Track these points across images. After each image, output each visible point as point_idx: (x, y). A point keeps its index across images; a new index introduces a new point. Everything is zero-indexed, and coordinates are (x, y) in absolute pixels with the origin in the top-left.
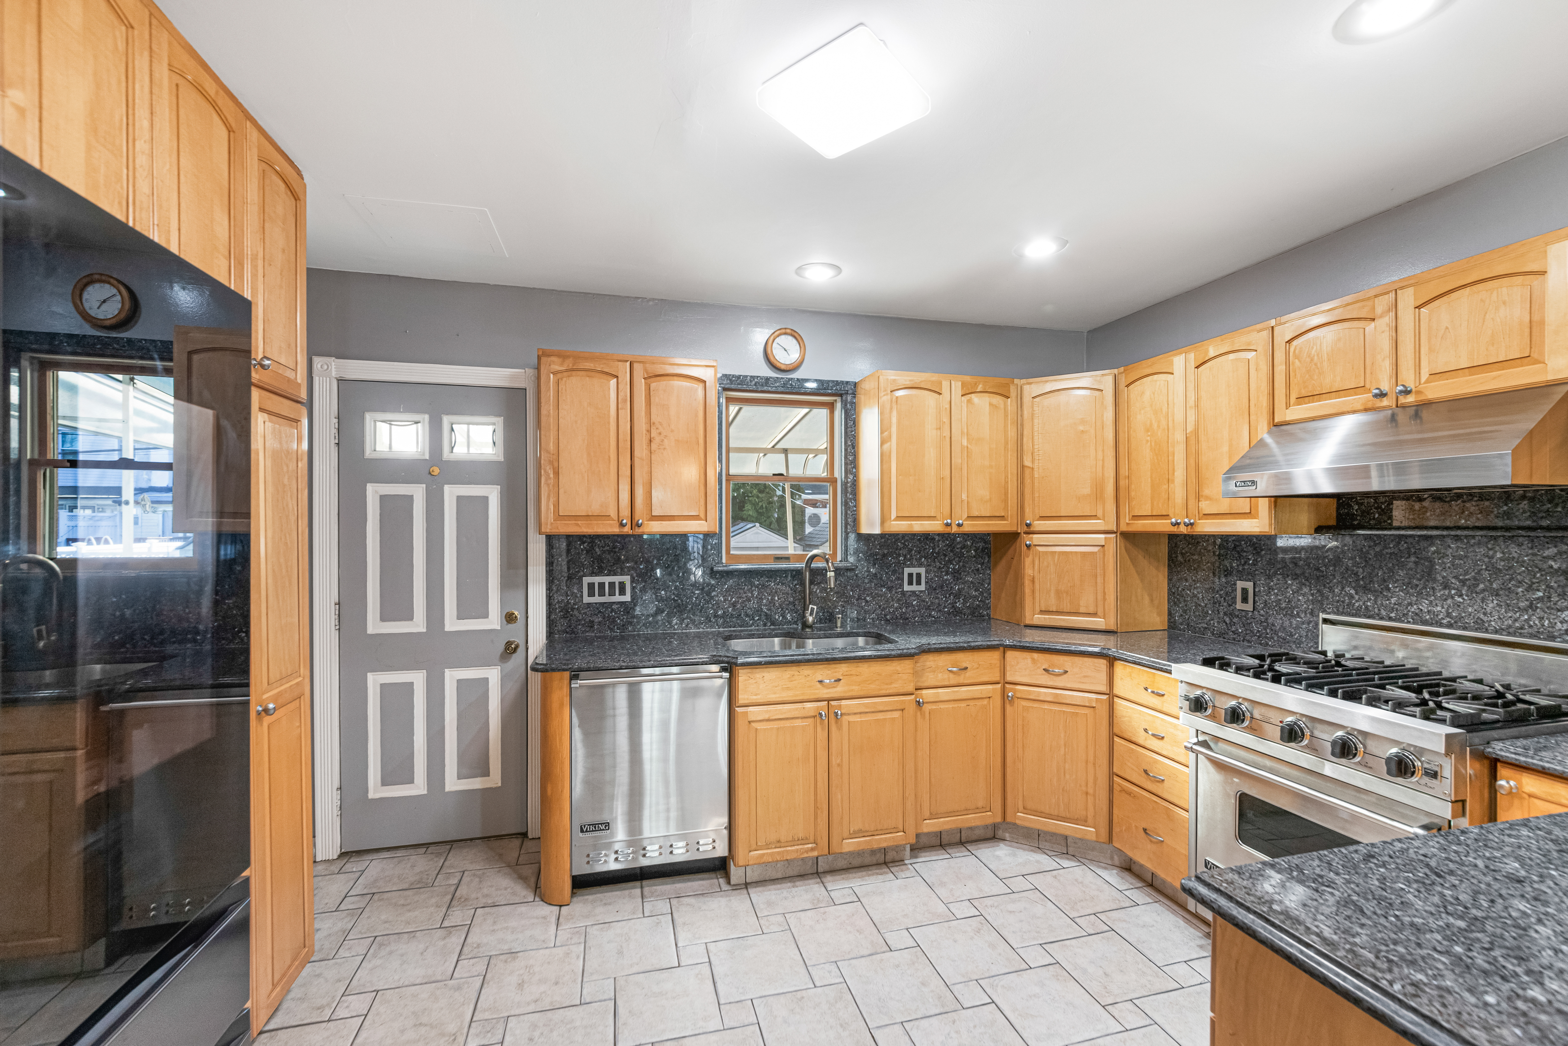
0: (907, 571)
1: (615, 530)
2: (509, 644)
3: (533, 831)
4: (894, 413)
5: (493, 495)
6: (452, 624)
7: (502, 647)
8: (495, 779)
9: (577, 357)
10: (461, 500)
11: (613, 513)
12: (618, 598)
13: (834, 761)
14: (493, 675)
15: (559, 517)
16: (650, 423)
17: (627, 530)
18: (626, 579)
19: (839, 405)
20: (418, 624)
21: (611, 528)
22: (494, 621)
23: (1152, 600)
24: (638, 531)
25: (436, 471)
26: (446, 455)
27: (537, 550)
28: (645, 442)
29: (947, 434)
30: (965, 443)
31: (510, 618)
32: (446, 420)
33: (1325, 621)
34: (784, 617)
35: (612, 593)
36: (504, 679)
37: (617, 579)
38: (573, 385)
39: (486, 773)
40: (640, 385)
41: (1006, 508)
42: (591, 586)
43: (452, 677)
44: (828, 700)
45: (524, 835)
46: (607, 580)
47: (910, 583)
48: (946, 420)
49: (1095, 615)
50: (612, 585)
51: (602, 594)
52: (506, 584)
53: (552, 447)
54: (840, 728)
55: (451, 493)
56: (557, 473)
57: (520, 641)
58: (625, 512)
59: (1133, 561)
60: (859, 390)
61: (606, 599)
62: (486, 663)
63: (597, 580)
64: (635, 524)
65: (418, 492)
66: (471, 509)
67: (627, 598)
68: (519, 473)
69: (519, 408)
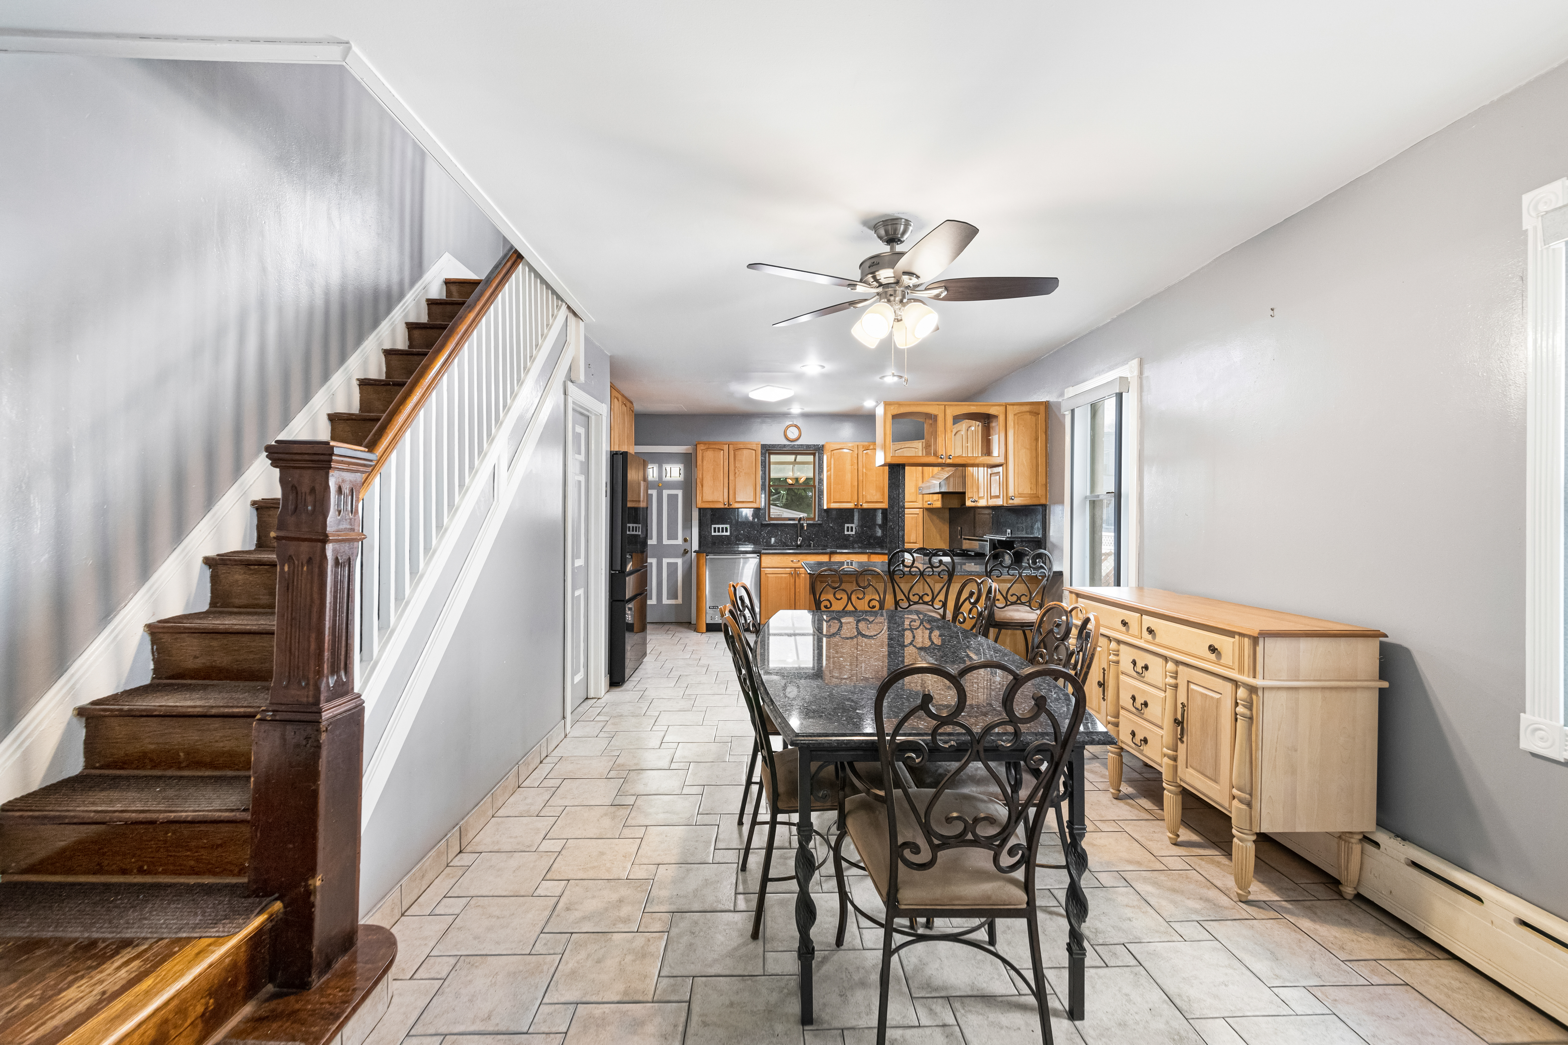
0: (846, 525)
1: (722, 506)
2: (685, 550)
3: (694, 621)
4: (832, 460)
5: (680, 493)
6: (666, 542)
7: (682, 551)
8: (680, 601)
9: (709, 443)
10: (669, 496)
11: (721, 500)
12: (725, 534)
13: (797, 590)
14: (679, 561)
15: (703, 502)
16: (735, 467)
17: (726, 506)
18: (728, 526)
19: (817, 454)
21: (721, 506)
22: (680, 541)
23: (941, 537)
24: (731, 507)
25: (660, 485)
26: (664, 479)
27: (696, 514)
28: (733, 474)
29: (856, 467)
30: (864, 471)
31: (685, 540)
32: (664, 466)
33: (965, 539)
34: (792, 543)
35: (723, 532)
36: (683, 563)
37: (724, 526)
38: (709, 454)
39: (676, 598)
40: (732, 453)
41: (883, 498)
42: (715, 528)
43: (665, 561)
44: (795, 568)
45: (690, 623)
46: (721, 526)
47: (848, 531)
48: (856, 461)
49: (915, 543)
50: (723, 528)
51: (719, 532)
52: (684, 528)
53: (701, 476)
54: (799, 578)
55: (666, 493)
56: (702, 486)
57: (689, 549)
58: (726, 500)
59: (932, 521)
60: (824, 449)
61: (720, 534)
62: (677, 557)
63: (717, 526)
64: (728, 505)
65: (655, 493)
66: (672, 499)
67: (728, 534)
68: (689, 485)
69: (689, 461)
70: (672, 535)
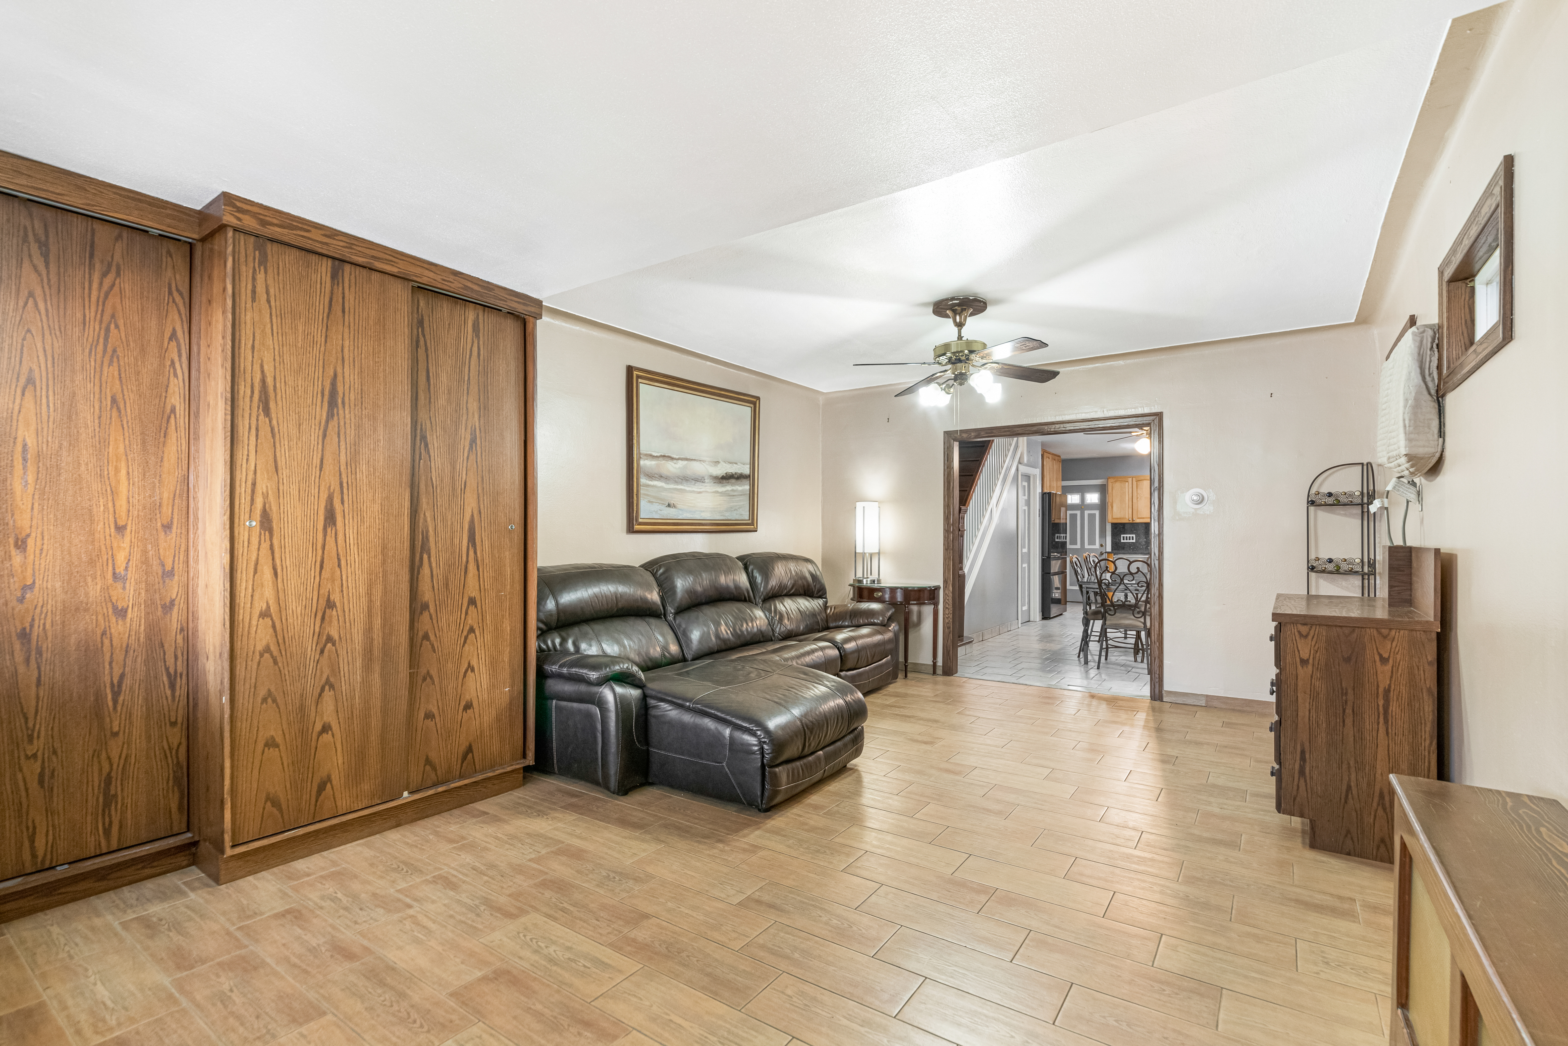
1: (1129, 521)
2: (1101, 552)
5: (1097, 513)
6: (1087, 546)
9: (1118, 477)
10: (1089, 515)
11: (1127, 517)
12: (1131, 541)
15: (1114, 518)
16: (1137, 493)
18: (1134, 536)
20: (1078, 546)
21: (1127, 521)
22: (1097, 546)
24: (1135, 522)
25: (1080, 507)
26: (1085, 503)
27: (1109, 528)
28: (1136, 498)
31: (1101, 546)
32: (1085, 494)
37: (1131, 536)
38: (1117, 485)
40: (1135, 483)
46: (1128, 536)
51: (1127, 539)
52: (1101, 536)
53: (1111, 500)
55: (1087, 513)
56: (1113, 507)
57: (1105, 552)
58: (1131, 517)
61: (1128, 541)
63: (1125, 536)
64: (1133, 520)
65: (1078, 513)
66: (1092, 517)
67: (1134, 541)
68: (1103, 507)
69: (1103, 490)
70: (1092, 542)
